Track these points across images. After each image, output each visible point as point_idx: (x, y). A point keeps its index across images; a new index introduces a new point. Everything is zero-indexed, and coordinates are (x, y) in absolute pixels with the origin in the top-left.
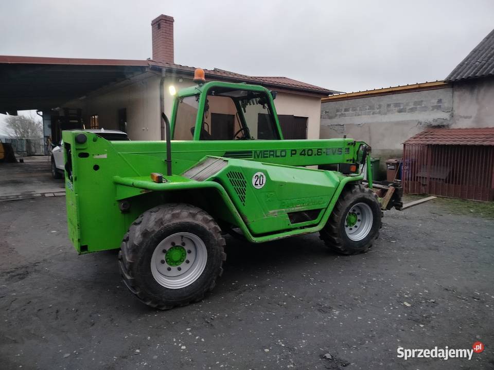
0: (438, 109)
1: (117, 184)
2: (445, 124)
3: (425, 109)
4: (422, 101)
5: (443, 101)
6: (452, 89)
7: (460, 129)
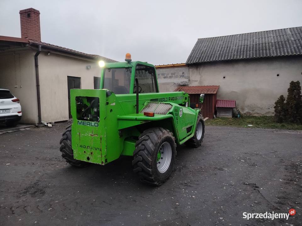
0: (183, 77)
1: (119, 119)
2: (186, 84)
3: (177, 77)
4: (175, 73)
5: (185, 73)
6: (188, 68)
7: (193, 86)
